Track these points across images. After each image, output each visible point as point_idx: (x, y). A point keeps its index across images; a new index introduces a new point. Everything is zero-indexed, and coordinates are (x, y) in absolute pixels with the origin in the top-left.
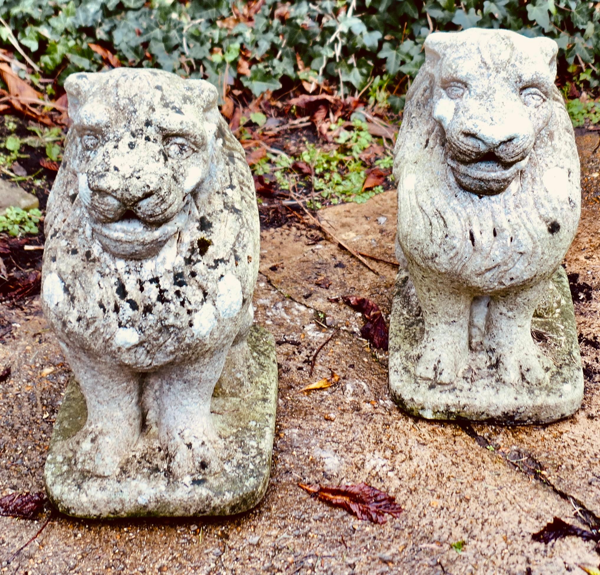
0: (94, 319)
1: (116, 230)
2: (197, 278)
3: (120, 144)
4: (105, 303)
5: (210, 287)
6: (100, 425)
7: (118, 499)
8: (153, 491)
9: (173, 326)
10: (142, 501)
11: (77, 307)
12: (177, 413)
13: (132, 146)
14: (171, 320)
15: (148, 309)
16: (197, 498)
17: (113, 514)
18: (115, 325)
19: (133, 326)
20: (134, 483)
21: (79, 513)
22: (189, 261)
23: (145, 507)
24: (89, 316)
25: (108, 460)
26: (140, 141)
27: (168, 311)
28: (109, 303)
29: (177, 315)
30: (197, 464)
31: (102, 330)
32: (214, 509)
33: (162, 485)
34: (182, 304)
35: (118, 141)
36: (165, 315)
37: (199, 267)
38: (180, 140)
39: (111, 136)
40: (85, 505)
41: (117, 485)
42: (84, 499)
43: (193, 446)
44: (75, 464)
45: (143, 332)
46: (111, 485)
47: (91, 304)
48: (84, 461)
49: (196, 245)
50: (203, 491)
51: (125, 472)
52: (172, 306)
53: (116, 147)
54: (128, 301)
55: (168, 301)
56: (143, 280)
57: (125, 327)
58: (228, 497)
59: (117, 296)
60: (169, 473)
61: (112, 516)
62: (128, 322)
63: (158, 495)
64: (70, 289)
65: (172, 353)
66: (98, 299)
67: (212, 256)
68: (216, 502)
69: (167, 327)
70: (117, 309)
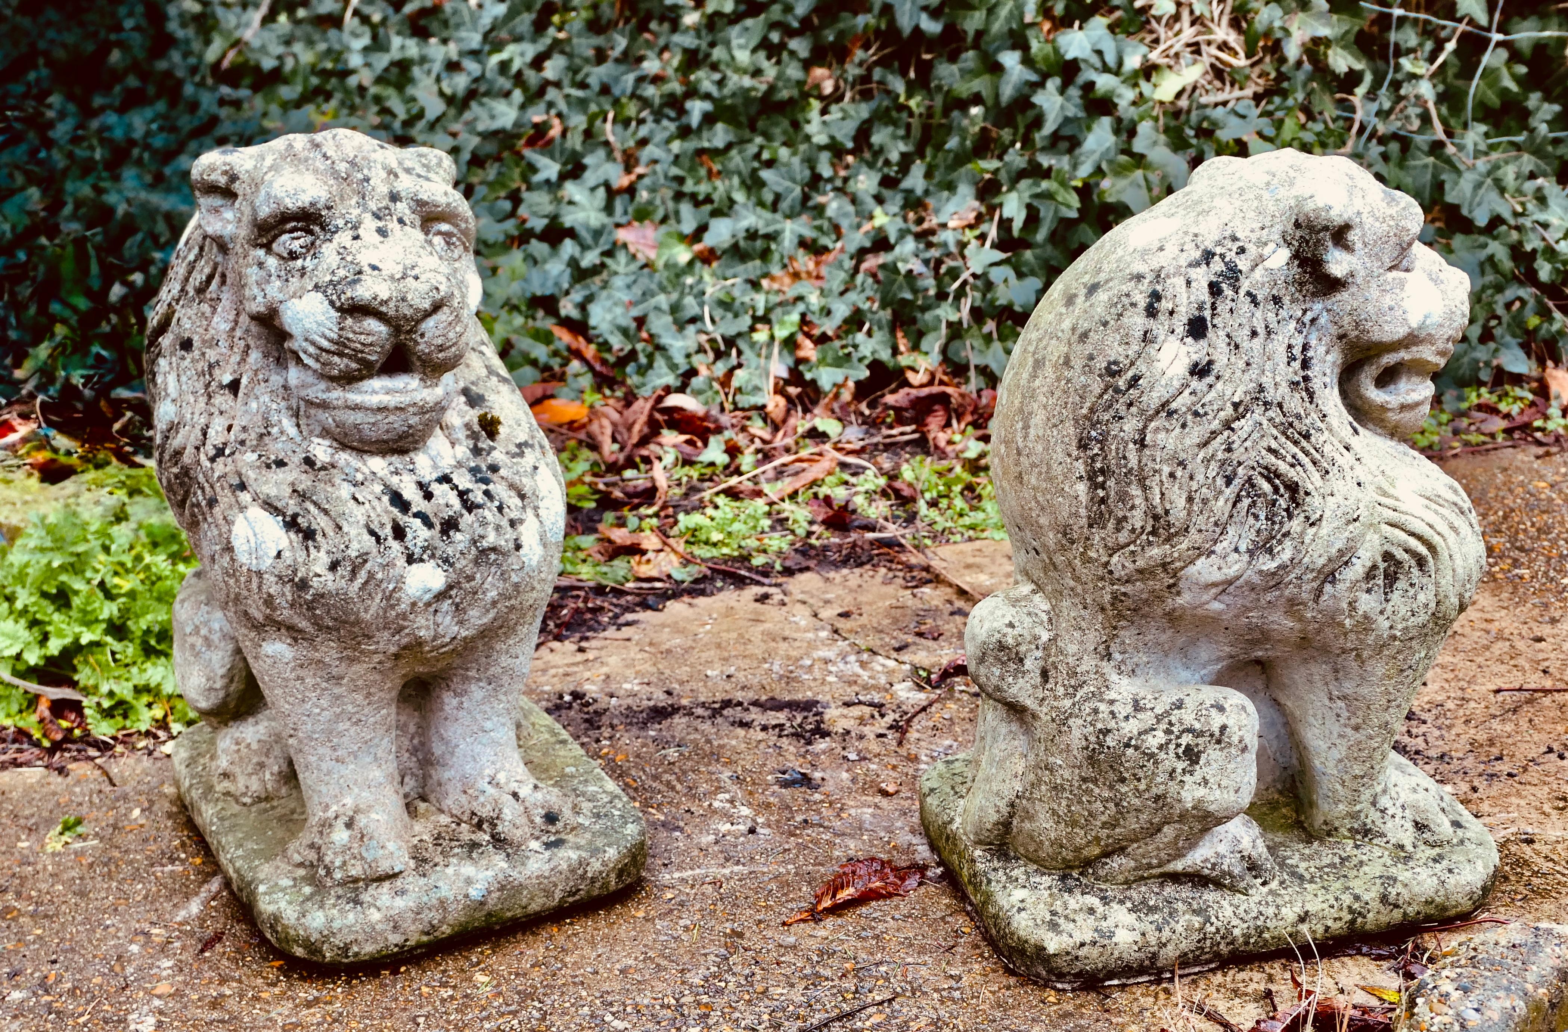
0: (364, 558)
1: (373, 392)
2: (502, 472)
3: (361, 232)
4: (375, 526)
5: (527, 484)
6: (349, 801)
7: (435, 902)
8: (490, 873)
9: (494, 549)
10: (475, 893)
11: (324, 547)
12: (478, 748)
13: (382, 232)
14: (491, 539)
15: (450, 525)
16: (564, 866)
17: (428, 933)
18: (401, 562)
19: (433, 556)
20: (450, 871)
21: (369, 949)
22: (477, 451)
23: (482, 903)
24: (354, 554)
25: (391, 846)
26: (393, 225)
27: (484, 523)
28: (383, 525)
29: (498, 528)
30: (538, 820)
31: (380, 576)
32: (593, 880)
33: (499, 862)
34: (500, 509)
35: (355, 228)
36: (480, 531)
37: (498, 456)
38: (445, 227)
39: (340, 222)
40: (379, 927)
41: (422, 881)
42: (375, 916)
43: (522, 795)
44: (329, 873)
45: (452, 565)
46: (413, 883)
47: (353, 532)
48: (344, 863)
49: (477, 428)
50: (568, 855)
51: (425, 861)
52: (486, 513)
53: (356, 238)
54: (416, 515)
55: (479, 506)
56: (426, 480)
57: (422, 560)
58: (612, 853)
59: (395, 511)
60: (498, 841)
61: (425, 938)
62: (425, 549)
63: (501, 877)
64: (300, 520)
65: (494, 603)
66: (362, 522)
67: (508, 439)
68: (596, 866)
69: (483, 552)
70: (399, 533)
